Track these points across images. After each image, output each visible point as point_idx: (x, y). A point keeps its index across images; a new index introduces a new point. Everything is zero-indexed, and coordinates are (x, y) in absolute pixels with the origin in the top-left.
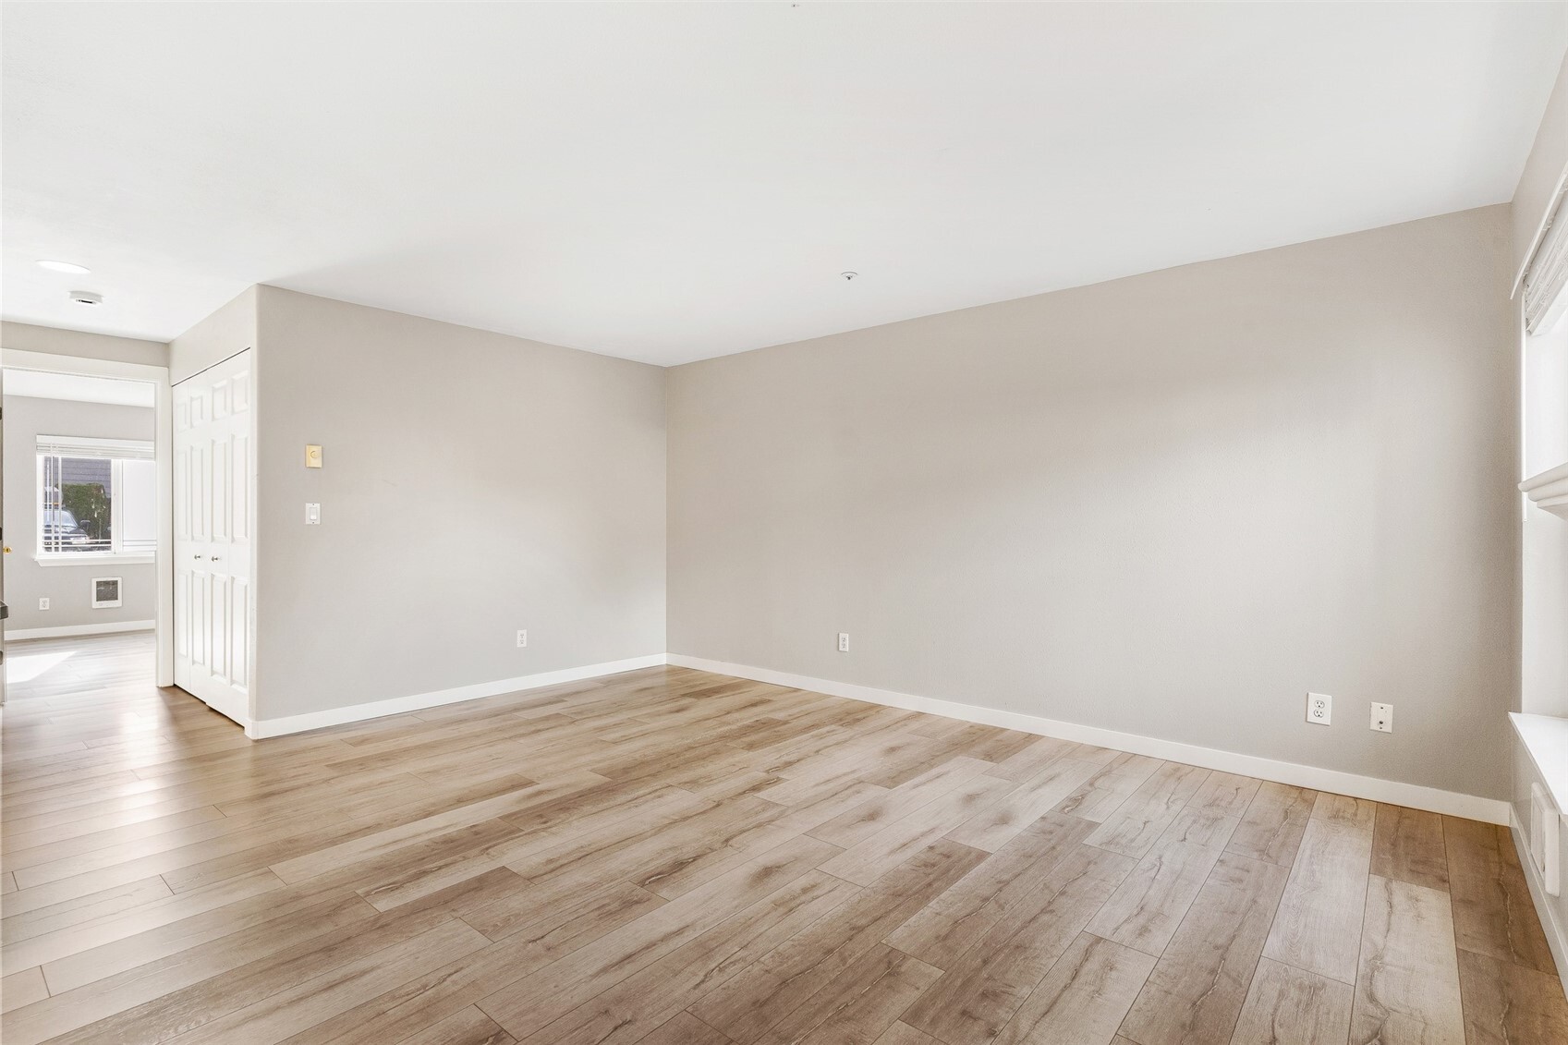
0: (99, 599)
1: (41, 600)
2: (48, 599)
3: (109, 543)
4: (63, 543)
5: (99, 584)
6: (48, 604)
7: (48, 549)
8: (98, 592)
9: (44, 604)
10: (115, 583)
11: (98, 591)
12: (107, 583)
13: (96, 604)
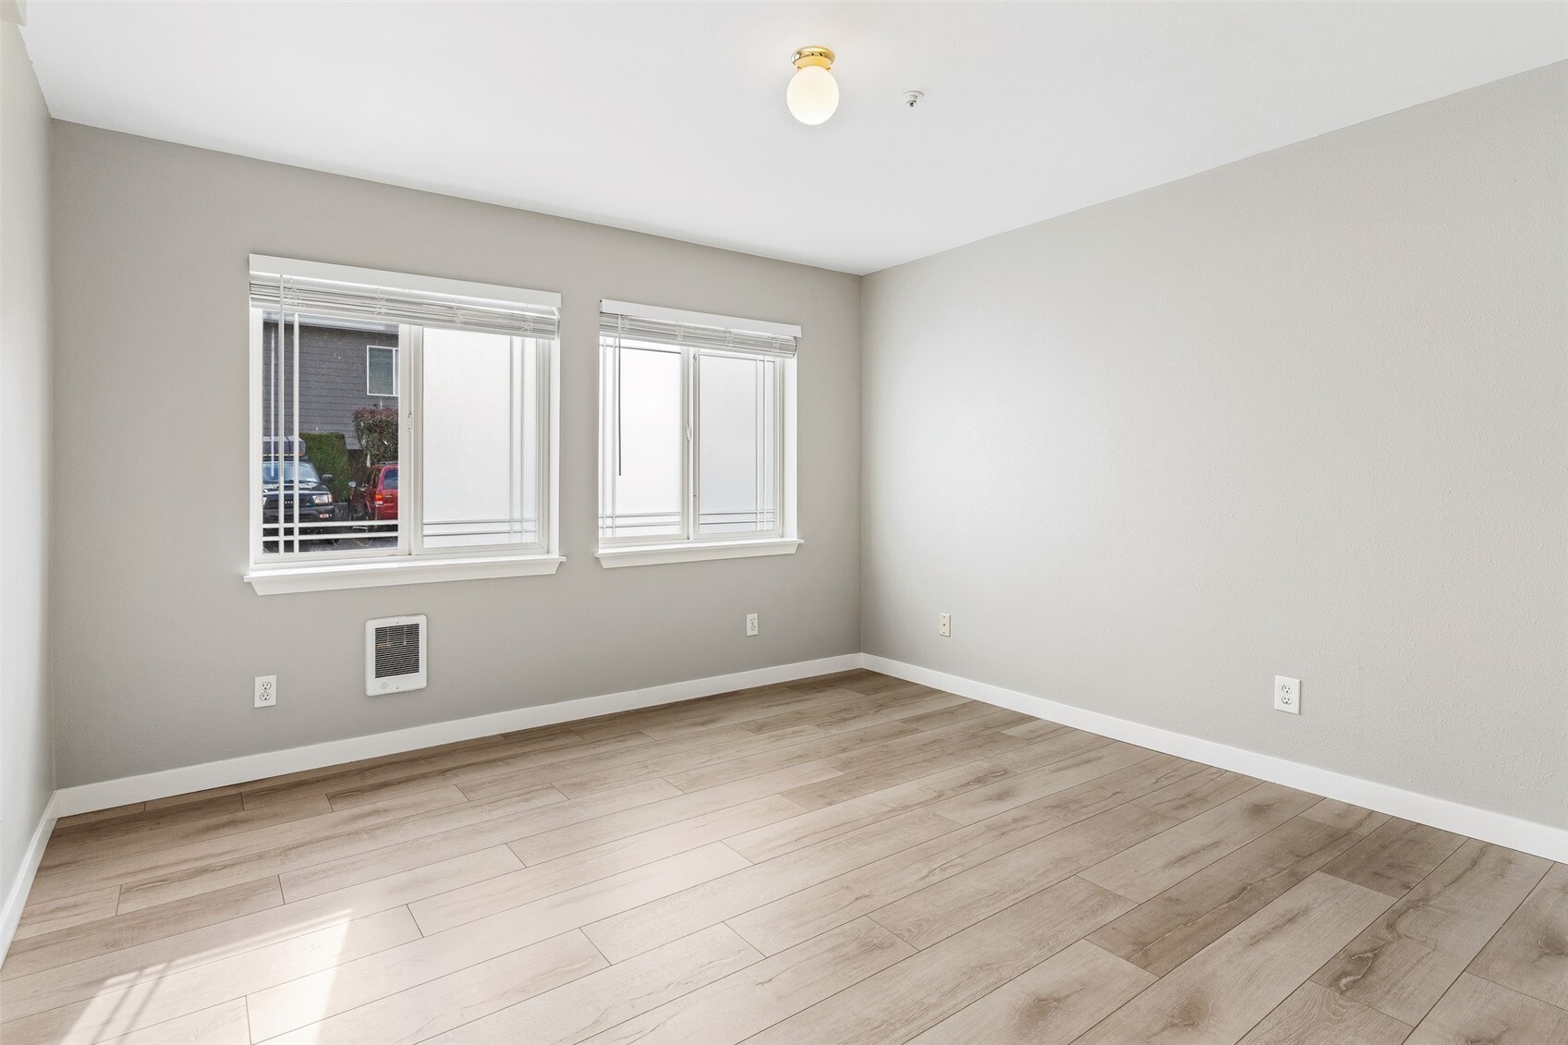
0: (380, 673)
1: (259, 681)
2: (273, 679)
3: (395, 528)
4: (303, 531)
5: (380, 633)
6: (273, 691)
7: (271, 547)
8: (380, 653)
9: (265, 691)
10: (414, 629)
11: (378, 651)
12: (397, 631)
13: (376, 686)
